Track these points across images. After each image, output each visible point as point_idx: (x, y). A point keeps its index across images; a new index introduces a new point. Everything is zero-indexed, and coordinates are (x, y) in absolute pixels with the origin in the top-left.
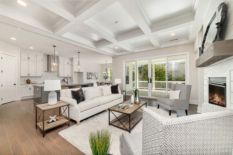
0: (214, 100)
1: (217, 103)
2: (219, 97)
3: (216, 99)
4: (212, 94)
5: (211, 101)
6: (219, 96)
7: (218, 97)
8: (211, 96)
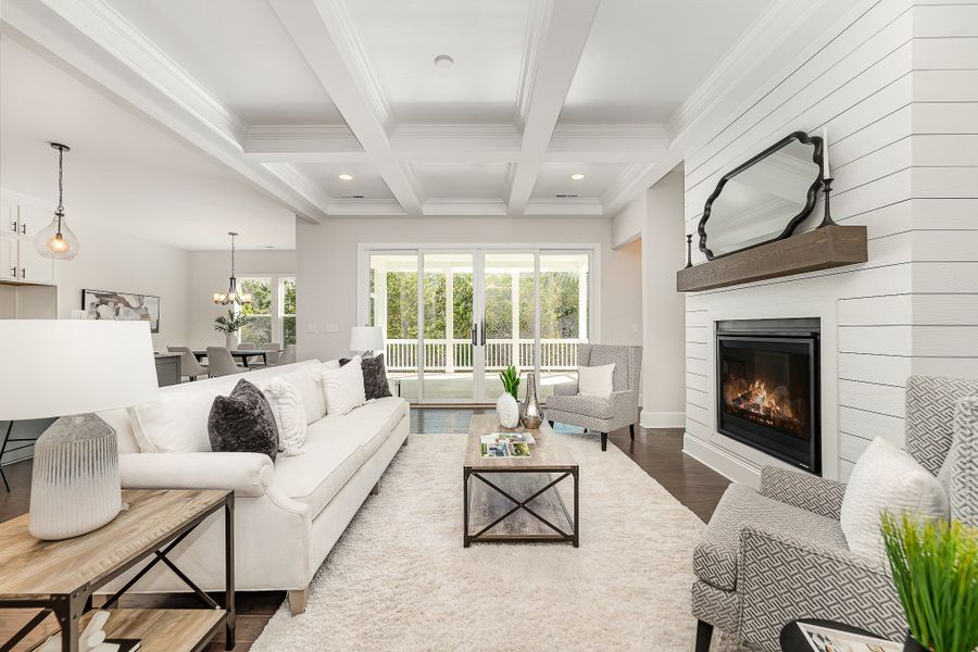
0: (752, 402)
1: (761, 412)
2: (769, 393)
3: (758, 400)
4: (743, 381)
5: (742, 406)
6: (770, 389)
7: (765, 393)
8: (740, 388)
